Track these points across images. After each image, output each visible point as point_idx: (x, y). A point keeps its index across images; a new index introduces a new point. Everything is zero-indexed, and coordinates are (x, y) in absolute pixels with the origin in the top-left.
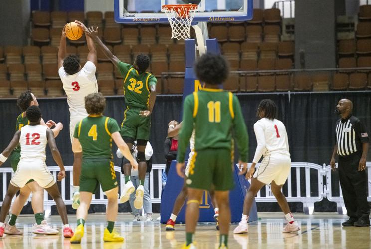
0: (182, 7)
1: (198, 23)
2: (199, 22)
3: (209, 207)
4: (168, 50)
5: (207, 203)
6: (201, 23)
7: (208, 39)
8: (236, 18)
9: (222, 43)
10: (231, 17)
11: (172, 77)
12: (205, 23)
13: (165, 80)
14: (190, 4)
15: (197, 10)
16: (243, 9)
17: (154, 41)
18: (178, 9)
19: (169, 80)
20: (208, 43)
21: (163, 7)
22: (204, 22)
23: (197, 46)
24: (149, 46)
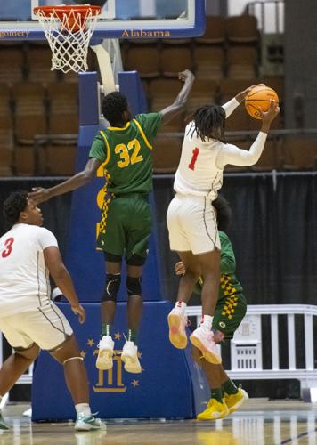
0: (72, 11)
1: (102, 41)
2: (105, 40)
3: (123, 390)
4: (46, 93)
5: (119, 383)
6: (109, 40)
7: (121, 72)
8: (172, 32)
9: (149, 80)
10: (164, 31)
11: (55, 145)
12: (115, 42)
13: (41, 150)
14: (86, 5)
15: (100, 17)
16: (186, 16)
17: (20, 75)
18: (65, 15)
19: (50, 149)
20: (121, 79)
21: (36, 10)
22: (114, 40)
23: (101, 84)
24: (10, 85)
